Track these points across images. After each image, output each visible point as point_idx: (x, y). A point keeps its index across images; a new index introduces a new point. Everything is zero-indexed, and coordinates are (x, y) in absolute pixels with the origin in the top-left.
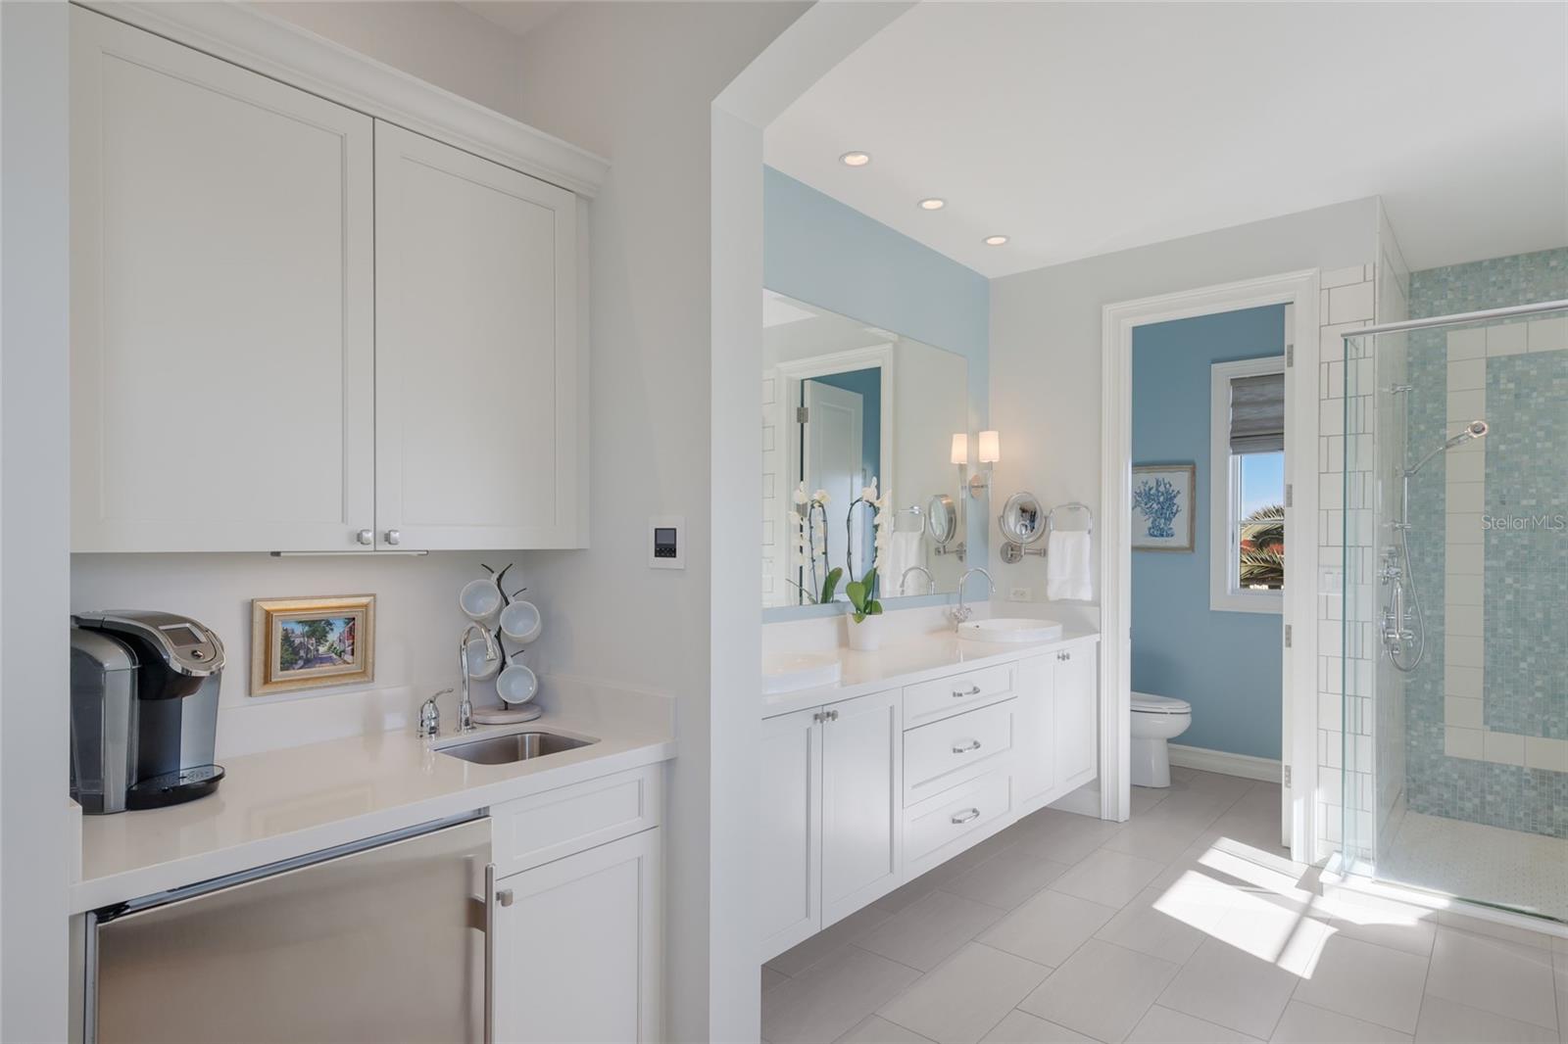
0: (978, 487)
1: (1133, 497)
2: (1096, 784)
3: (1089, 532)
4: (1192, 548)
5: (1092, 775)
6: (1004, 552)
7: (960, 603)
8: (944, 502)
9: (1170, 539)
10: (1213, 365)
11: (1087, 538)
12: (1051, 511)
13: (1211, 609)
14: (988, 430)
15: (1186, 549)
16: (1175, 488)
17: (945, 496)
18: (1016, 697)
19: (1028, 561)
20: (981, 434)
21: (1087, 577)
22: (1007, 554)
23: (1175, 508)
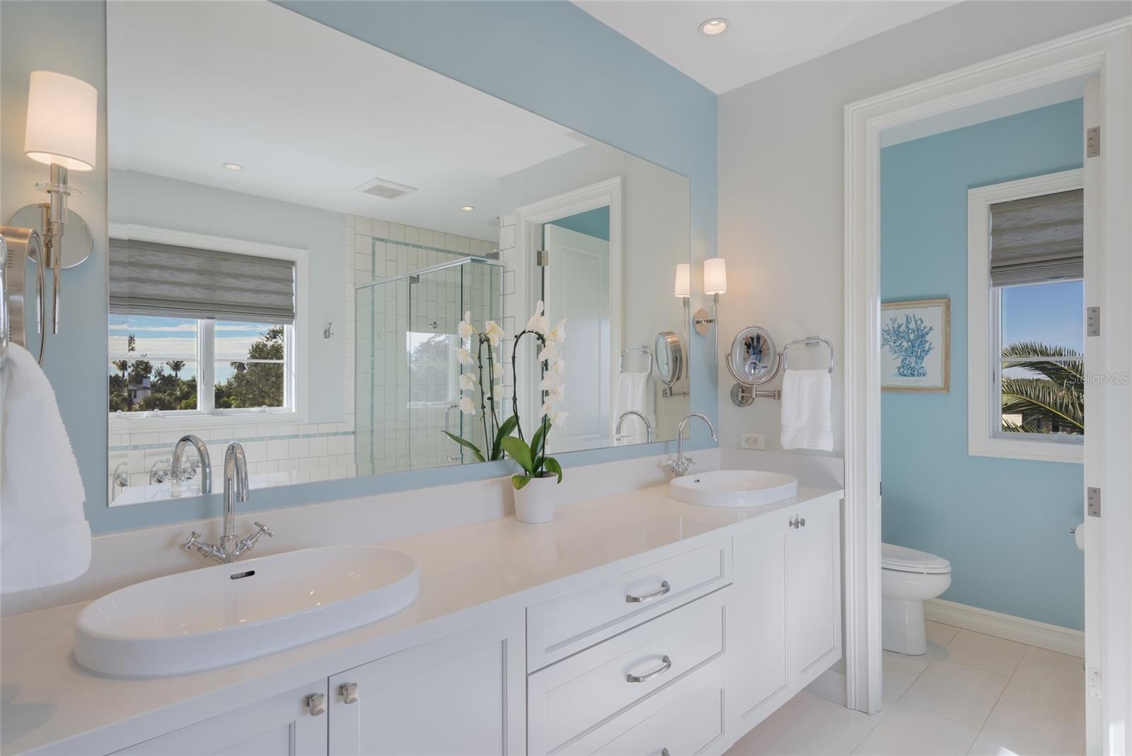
0: (704, 323)
1: (882, 335)
2: (841, 666)
3: (830, 371)
4: (946, 388)
5: (836, 656)
6: (733, 395)
7: (679, 452)
8: (669, 340)
9: (922, 378)
10: (969, 191)
11: (827, 378)
12: (785, 348)
13: (970, 453)
14: (716, 257)
15: (941, 389)
16: (927, 324)
17: (670, 333)
18: (732, 583)
19: (761, 404)
20: (706, 262)
21: (827, 423)
22: (737, 396)
23: (927, 345)
